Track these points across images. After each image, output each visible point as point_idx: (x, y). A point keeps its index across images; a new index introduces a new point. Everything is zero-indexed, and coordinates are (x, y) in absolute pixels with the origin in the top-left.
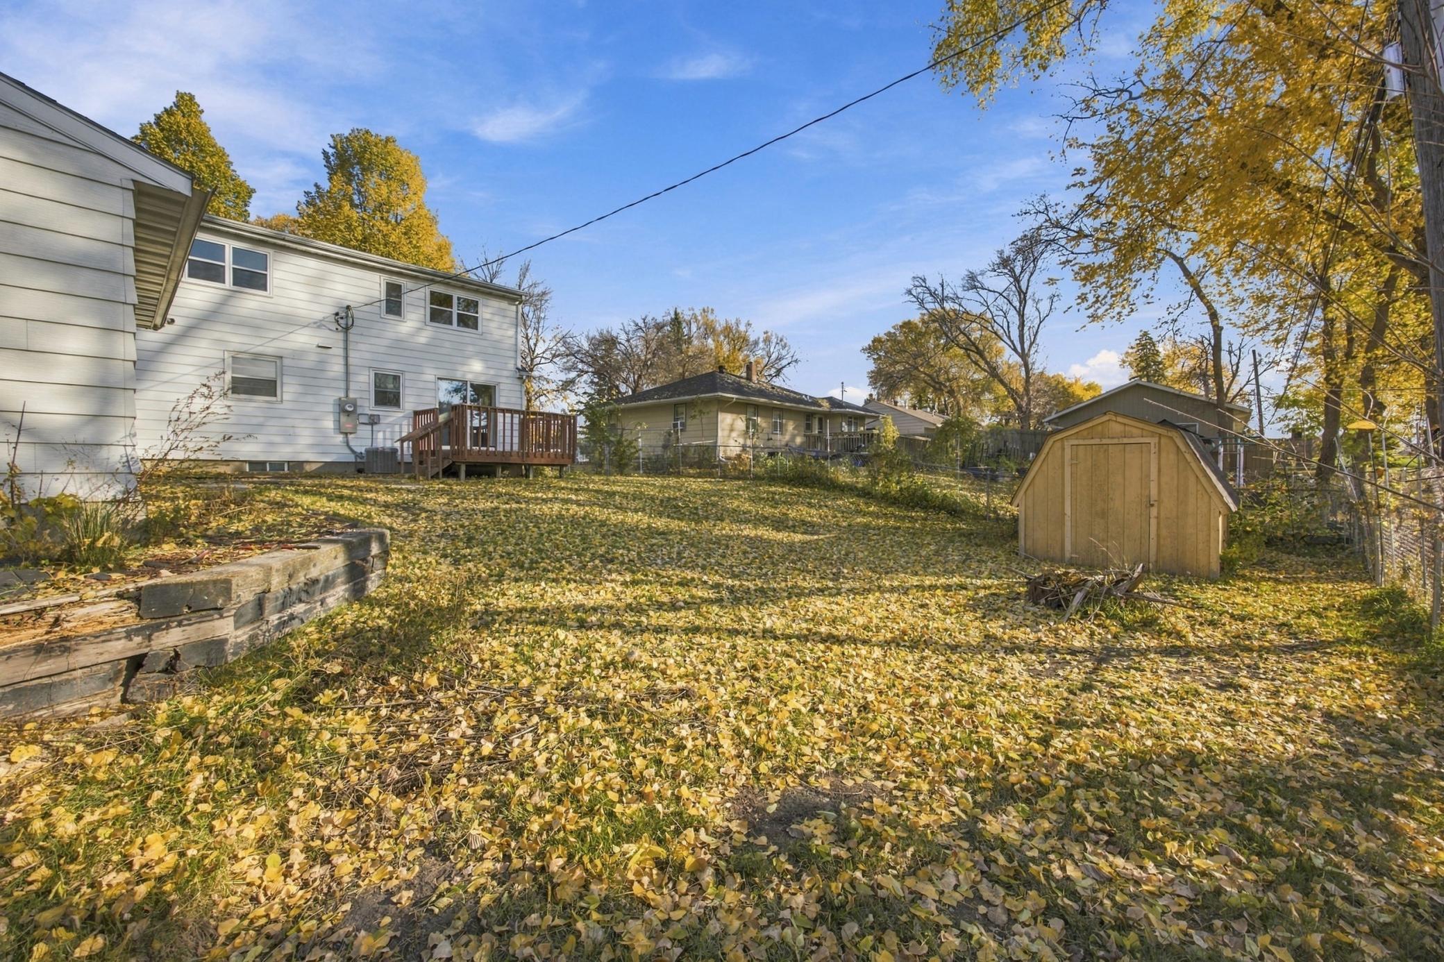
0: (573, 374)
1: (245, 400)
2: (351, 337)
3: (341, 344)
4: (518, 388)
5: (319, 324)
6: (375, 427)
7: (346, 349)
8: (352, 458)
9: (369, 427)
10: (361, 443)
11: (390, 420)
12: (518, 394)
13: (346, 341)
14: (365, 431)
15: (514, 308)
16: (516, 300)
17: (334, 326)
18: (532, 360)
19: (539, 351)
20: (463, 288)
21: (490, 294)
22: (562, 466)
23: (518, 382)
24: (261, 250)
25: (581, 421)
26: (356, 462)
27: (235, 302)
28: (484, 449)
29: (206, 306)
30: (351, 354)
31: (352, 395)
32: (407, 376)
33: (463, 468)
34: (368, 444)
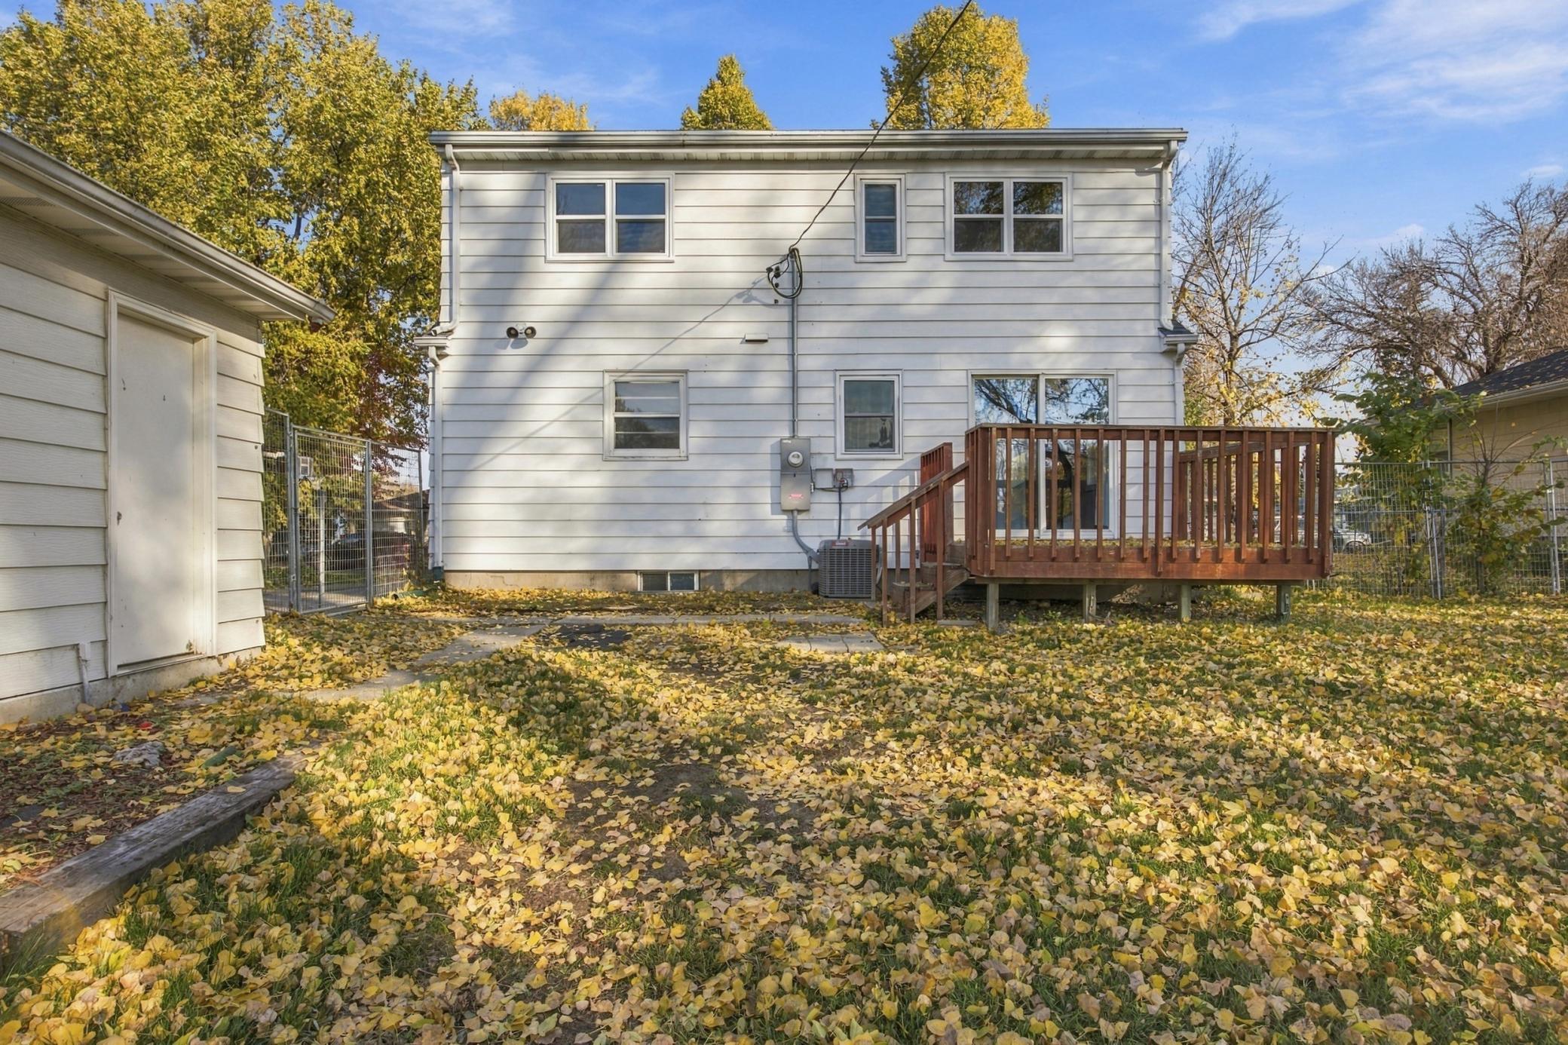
0: (1324, 360)
1: (634, 459)
2: (803, 313)
3: (784, 330)
4: (1165, 377)
5: (745, 296)
6: (847, 496)
7: (792, 338)
8: (801, 562)
9: (833, 497)
10: (819, 531)
11: (876, 476)
12: (1166, 394)
13: (793, 322)
14: (825, 506)
15: (1152, 179)
16: (1154, 158)
17: (770, 297)
18: (1234, 338)
19: (1246, 318)
20: (1023, 159)
21: (1089, 159)
22: (1281, 585)
23: (1165, 363)
24: (655, 176)
25: (1347, 449)
26: (811, 570)
27: (619, 281)
28: (1088, 535)
29: (577, 297)
30: (802, 346)
31: (803, 432)
32: (909, 379)
33: (993, 593)
34: (830, 533)
